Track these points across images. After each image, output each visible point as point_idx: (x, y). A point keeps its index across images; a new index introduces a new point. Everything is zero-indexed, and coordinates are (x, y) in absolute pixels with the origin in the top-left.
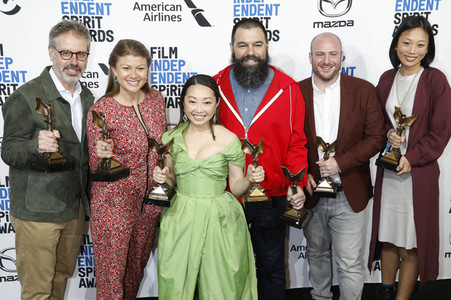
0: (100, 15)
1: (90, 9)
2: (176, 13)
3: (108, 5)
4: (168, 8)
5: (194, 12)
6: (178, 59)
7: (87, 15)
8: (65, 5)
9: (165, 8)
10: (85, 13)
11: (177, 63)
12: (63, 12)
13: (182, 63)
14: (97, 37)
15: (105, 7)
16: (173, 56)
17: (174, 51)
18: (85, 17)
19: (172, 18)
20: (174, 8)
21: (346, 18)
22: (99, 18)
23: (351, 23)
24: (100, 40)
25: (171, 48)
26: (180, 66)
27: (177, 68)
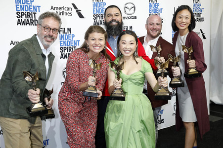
0: (35, 12)
1: (30, 8)
2: (70, 12)
3: (39, 7)
4: (66, 9)
5: (77, 11)
6: (71, 34)
7: (29, 11)
8: (18, 6)
9: (64, 9)
10: (28, 11)
11: (71, 36)
12: (17, 10)
13: (73, 36)
14: (34, 23)
15: (37, 8)
16: (69, 32)
17: (69, 30)
18: (28, 13)
19: (68, 14)
20: (69, 9)
21: (134, 15)
22: (35, 13)
23: (135, 18)
24: (35, 25)
25: (68, 29)
26: (72, 37)
27: (71, 38)
